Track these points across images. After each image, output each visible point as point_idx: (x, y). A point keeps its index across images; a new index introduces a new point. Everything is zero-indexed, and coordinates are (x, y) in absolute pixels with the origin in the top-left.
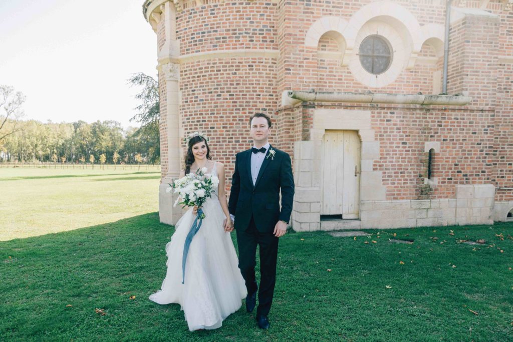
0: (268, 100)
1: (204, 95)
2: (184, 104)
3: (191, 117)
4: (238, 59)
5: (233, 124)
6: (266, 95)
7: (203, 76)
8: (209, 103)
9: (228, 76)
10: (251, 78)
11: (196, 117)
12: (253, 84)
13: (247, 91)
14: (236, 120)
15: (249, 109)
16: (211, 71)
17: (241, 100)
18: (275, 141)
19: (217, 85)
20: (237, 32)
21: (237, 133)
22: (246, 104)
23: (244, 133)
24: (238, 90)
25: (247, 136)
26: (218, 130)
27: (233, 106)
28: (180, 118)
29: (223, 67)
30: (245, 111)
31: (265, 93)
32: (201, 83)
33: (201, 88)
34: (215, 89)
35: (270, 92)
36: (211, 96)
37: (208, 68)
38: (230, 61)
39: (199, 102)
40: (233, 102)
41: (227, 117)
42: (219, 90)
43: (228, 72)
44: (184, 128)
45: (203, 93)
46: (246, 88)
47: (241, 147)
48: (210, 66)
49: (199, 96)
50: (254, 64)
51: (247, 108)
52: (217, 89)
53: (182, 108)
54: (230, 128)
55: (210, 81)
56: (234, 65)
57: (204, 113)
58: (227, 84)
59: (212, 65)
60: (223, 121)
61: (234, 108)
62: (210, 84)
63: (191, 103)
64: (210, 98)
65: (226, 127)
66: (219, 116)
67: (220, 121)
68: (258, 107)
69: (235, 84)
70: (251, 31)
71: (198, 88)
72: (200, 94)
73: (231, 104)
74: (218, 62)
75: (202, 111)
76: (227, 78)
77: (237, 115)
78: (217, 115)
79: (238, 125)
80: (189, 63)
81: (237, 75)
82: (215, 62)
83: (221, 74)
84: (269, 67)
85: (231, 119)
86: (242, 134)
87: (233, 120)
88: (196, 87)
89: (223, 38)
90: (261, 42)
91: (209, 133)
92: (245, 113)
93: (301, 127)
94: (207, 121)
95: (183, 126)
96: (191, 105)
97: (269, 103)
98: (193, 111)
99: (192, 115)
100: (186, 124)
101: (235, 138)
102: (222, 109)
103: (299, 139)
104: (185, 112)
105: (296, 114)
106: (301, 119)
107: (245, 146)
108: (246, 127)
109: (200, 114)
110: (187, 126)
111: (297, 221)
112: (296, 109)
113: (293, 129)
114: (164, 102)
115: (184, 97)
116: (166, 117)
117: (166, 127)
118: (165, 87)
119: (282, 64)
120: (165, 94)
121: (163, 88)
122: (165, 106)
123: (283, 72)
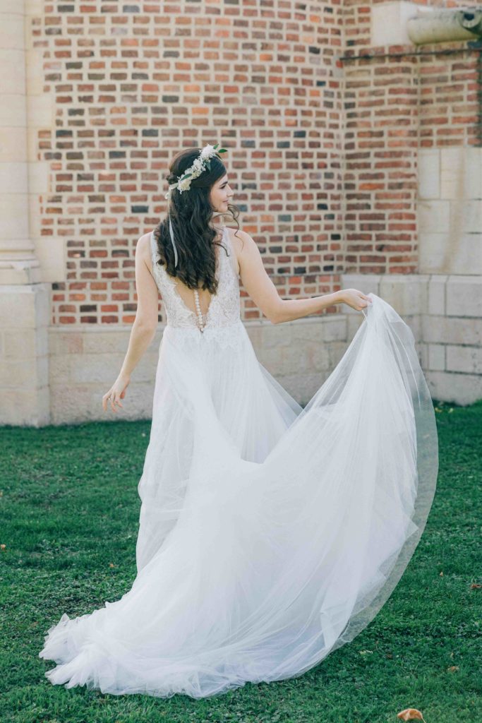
0: (323, 25)
2: (55, 14)
3: (86, 61)
5: (235, 90)
6: (318, 9)
8: (157, 20)
11: (108, 61)
15: (281, 47)
17: (259, 18)
18: (338, 146)
21: (248, 117)
22: (273, 31)
23: (267, 118)
25: (275, 129)
26: (189, 106)
27: (236, 35)
28: (37, 56)
30: (269, 52)
31: (315, 3)
35: (327, 1)
39: (120, 13)
40: (237, 23)
41: (217, 67)
44: (54, 94)
47: (260, 160)
51: (275, 42)
53: (43, 27)
54: (227, 100)
57: (141, 50)
60: (206, 78)
61: (241, 41)
63: (86, 16)
65: (216, 100)
66: (192, 62)
67: (197, 77)
68: (301, 43)
73: (232, 29)
75: (135, 42)
77: (248, 63)
78: (188, 61)
79: (249, 95)
85: (231, 73)
86: (261, 123)
87: (237, 78)
91: (160, 116)
92: (270, 58)
93: (471, 108)
94: (150, 76)
95: (47, 89)
96: (86, 20)
97: (326, 31)
98: (97, 41)
99: (92, 54)
100: (65, 81)
101: (243, 134)
102: (202, 43)
103: (457, 142)
104: (59, 43)
105: (433, 70)
106: (470, 88)
107: (268, 160)
108: (270, 102)
109: (125, 54)
110: (70, 88)
111: (456, 373)
112: (434, 57)
113: (416, 113)
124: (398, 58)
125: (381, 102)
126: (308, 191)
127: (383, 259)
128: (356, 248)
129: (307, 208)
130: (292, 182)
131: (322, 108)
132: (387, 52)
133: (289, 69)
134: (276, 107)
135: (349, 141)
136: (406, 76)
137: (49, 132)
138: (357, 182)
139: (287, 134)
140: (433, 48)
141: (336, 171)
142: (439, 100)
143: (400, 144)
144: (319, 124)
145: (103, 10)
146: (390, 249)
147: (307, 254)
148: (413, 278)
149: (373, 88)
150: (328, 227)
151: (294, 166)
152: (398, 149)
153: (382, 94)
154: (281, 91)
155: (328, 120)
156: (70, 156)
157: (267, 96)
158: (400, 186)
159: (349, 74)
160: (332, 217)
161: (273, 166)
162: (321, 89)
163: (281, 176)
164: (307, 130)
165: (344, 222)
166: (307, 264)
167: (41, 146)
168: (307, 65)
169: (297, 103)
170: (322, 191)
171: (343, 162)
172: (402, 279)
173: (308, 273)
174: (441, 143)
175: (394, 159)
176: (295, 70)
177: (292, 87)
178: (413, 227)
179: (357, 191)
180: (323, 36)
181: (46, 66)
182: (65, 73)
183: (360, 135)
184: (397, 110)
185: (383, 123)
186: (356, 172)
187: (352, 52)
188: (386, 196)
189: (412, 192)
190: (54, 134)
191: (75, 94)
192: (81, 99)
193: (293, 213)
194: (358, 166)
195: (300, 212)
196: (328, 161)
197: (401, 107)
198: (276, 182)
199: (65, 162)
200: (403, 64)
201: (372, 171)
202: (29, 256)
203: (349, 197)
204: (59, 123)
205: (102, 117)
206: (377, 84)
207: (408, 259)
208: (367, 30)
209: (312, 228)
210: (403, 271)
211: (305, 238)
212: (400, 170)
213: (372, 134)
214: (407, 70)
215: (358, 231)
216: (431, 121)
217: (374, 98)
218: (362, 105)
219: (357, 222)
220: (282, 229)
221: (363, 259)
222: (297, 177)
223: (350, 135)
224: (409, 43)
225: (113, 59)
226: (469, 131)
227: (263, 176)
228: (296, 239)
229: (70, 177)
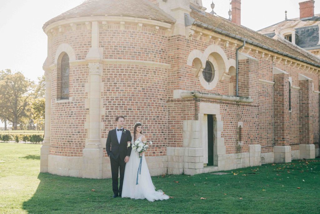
0: (163, 94)
1: (124, 87)
2: (106, 91)
3: (112, 101)
4: (148, 67)
5: (144, 107)
6: (162, 91)
7: (124, 75)
8: (128, 93)
9: (141, 77)
10: (154, 80)
11: (117, 101)
12: (156, 83)
13: (152, 87)
14: (146, 105)
15: (154, 99)
16: (130, 72)
17: (149, 93)
18: (166, 119)
19: (134, 82)
20: (148, 50)
21: (146, 113)
22: (152, 95)
23: (151, 113)
24: (147, 86)
25: (152, 116)
26: (134, 111)
27: (144, 96)
28: (102, 101)
29: (138, 70)
30: (151, 100)
31: (161, 89)
32: (121, 79)
33: (122, 83)
34: (132, 84)
35: (164, 89)
36: (130, 88)
37: (128, 70)
38: (143, 68)
39: (120, 91)
40: (144, 94)
41: (140, 103)
42: (135, 85)
43: (141, 74)
44: (105, 108)
45: (123, 86)
46: (152, 85)
47: (149, 122)
48: (129, 69)
49: (120, 87)
50: (156, 71)
51: (153, 97)
52: (134, 84)
53: (103, 94)
55: (129, 78)
56: (145, 70)
57: (124, 99)
58: (140, 82)
59: (131, 69)
60: (137, 105)
61: (145, 97)
62: (129, 80)
63: (113, 92)
64: (128, 89)
65: (140, 110)
66: (135, 101)
67: (136, 105)
68: (158, 98)
69: (146, 82)
70: (155, 51)
71: (120, 82)
72: (121, 86)
73: (143, 95)
74: (135, 67)
76: (141, 78)
77: (147, 102)
78: (134, 101)
79: (147, 108)
80: (112, 65)
81: (147, 77)
82: (133, 67)
83: (137, 75)
84: (164, 73)
85: (143, 104)
86: (149, 114)
87: (144, 105)
88: (118, 81)
89: (139, 53)
90: (160, 58)
91: (128, 113)
93: (193, 112)
94: (126, 104)
95: (104, 107)
96: (113, 93)
97: (164, 95)
98: (115, 97)
99: (114, 100)
100: (108, 105)
101: (145, 117)
102: (137, 98)
103: (191, 119)
104: (107, 97)
105: (186, 104)
106: (193, 108)
107: (151, 122)
108: (151, 110)
109: (120, 100)
110: (109, 107)
111: (191, 169)
112: (186, 101)
113: (182, 113)
114: (79, 88)
115: (106, 87)
116: (83, 99)
117: (83, 106)
118: (82, 77)
119: (173, 73)
120: (82, 82)
121: (79, 77)
122: (80, 91)
123: (175, 78)
124: (179, 101)
125: (175, 110)
126: (159, 129)
127: (175, 144)
128: (170, 141)
129: (159, 132)
130: (156, 127)
131: (163, 111)
132: (176, 100)
133: (156, 103)
134: (153, 111)
135: (169, 118)
136: (180, 105)
137: (104, 116)
138: (170, 127)
139: (155, 117)
140: (186, 99)
141: (166, 125)
142: (187, 110)
143: (179, 119)
144: (162, 115)
145: (116, 91)
146: (177, 142)
147: (159, 142)
148: (182, 148)
149: (173, 107)
150: (163, 137)
151: (156, 124)
152: (178, 120)
153: (175, 108)
154: (154, 108)
155: (164, 114)
156: (108, 121)
157: (151, 109)
158: (179, 128)
159: (169, 104)
160: (165, 134)
161: (152, 123)
162: (162, 107)
163: (153, 126)
164: (159, 116)
165: (167, 136)
166: (159, 145)
167: (102, 119)
168: (159, 102)
169: (157, 110)
170: (162, 129)
171: (167, 123)
172: (179, 148)
173: (159, 147)
174: (188, 119)
175: (178, 122)
176: (157, 103)
177: (156, 107)
178: (182, 137)
179: (170, 129)
180: (163, 96)
181: (104, 102)
182: (108, 103)
183: (171, 117)
184: (178, 112)
185: (176, 115)
186: (170, 125)
187: (169, 100)
188: (176, 130)
189: (182, 129)
190: (105, 116)
191: (110, 108)
192: (111, 109)
193: (156, 134)
194: (170, 124)
195: (158, 133)
196: (164, 122)
197: (179, 111)
198: (152, 127)
199: (107, 122)
200: (180, 102)
201: (173, 125)
202: (99, 142)
203: (168, 130)
204: (106, 114)
205: (115, 113)
206: (174, 106)
207: (181, 144)
208: (173, 95)
209: (160, 137)
210: (179, 146)
211: (158, 139)
212: (179, 125)
213: (173, 117)
214: (181, 104)
215: (170, 138)
216: (186, 115)
217: (174, 109)
218: (171, 111)
219: (170, 136)
220: (153, 137)
221: (171, 144)
222: (157, 126)
223: (169, 117)
224: (181, 98)
225: (118, 101)
226: (193, 117)
227: (149, 126)
228: (157, 139)
229: (108, 125)
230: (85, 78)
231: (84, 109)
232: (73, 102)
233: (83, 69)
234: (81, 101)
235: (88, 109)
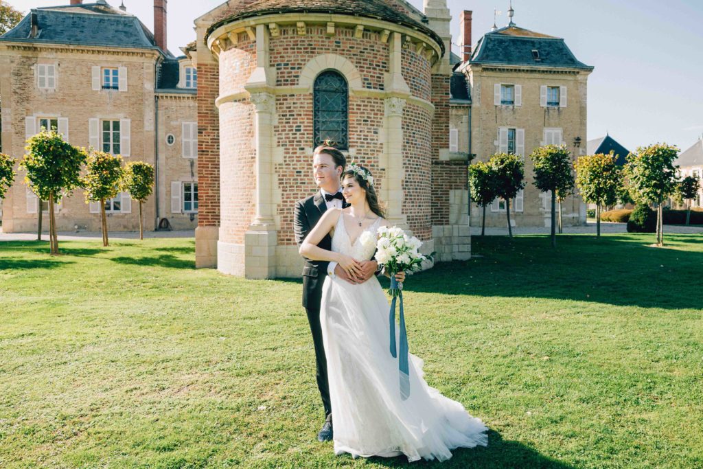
2: (405, 144)
3: (411, 160)
7: (420, 122)
11: (415, 160)
32: (418, 128)
53: (402, 148)
57: (420, 157)
63: (411, 146)
88: (416, 131)
95: (404, 167)
100: (407, 165)
105: (454, 168)
106: (464, 174)
111: (462, 252)
112: (454, 165)
114: (369, 134)
115: (405, 138)
116: (376, 153)
117: (375, 164)
118: (374, 118)
119: (438, 126)
120: (373, 125)
121: (368, 117)
122: (372, 140)
123: (441, 132)
124: (446, 164)
125: (442, 176)
127: (442, 221)
128: (433, 218)
132: (444, 162)
137: (403, 181)
138: (434, 199)
140: (454, 162)
142: (455, 176)
145: (415, 144)
146: (445, 218)
148: (448, 226)
152: (444, 190)
153: (443, 174)
167: (402, 185)
171: (431, 193)
174: (455, 189)
178: (448, 212)
179: (433, 201)
181: (403, 160)
182: (407, 163)
183: (435, 185)
184: (447, 179)
185: (443, 182)
186: (433, 196)
187: (433, 161)
188: (442, 203)
190: (405, 182)
191: (409, 169)
192: (410, 171)
194: (434, 194)
199: (407, 190)
201: (439, 196)
204: (406, 178)
205: (414, 177)
206: (441, 171)
208: (438, 156)
210: (447, 224)
212: (447, 195)
213: (439, 185)
215: (434, 213)
216: (452, 182)
217: (439, 175)
218: (436, 176)
219: (433, 210)
221: (435, 221)
224: (449, 160)
226: (464, 185)
229: (407, 195)
230: (379, 120)
231: (378, 170)
232: (359, 156)
233: (376, 105)
234: (372, 156)
235: (384, 170)
